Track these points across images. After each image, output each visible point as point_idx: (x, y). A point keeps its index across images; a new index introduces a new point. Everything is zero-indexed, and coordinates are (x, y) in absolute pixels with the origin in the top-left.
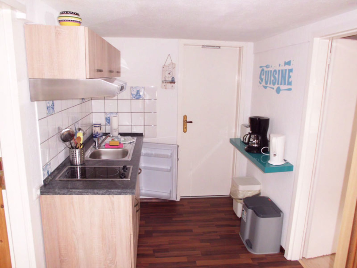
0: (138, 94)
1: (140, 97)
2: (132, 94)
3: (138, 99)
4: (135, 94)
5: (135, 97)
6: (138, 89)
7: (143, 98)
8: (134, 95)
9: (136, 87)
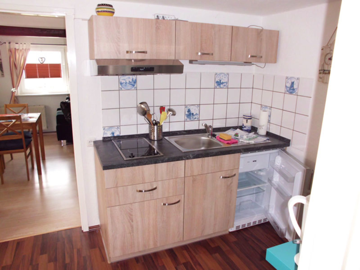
0: (292, 87)
1: (294, 91)
2: (286, 86)
3: (291, 93)
4: (289, 86)
5: (289, 91)
6: (293, 81)
7: (296, 93)
8: (288, 88)
9: (291, 78)
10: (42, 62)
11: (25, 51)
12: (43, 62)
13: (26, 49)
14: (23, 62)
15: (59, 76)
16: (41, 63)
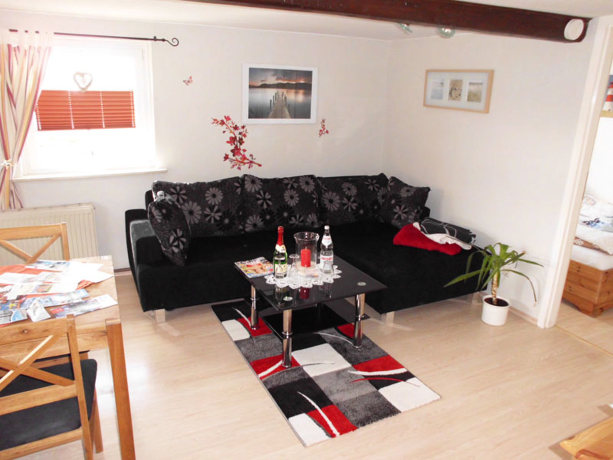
10: (83, 86)
11: (37, 54)
12: (87, 86)
13: (39, 48)
14: (33, 86)
15: (127, 122)
16: (80, 87)
